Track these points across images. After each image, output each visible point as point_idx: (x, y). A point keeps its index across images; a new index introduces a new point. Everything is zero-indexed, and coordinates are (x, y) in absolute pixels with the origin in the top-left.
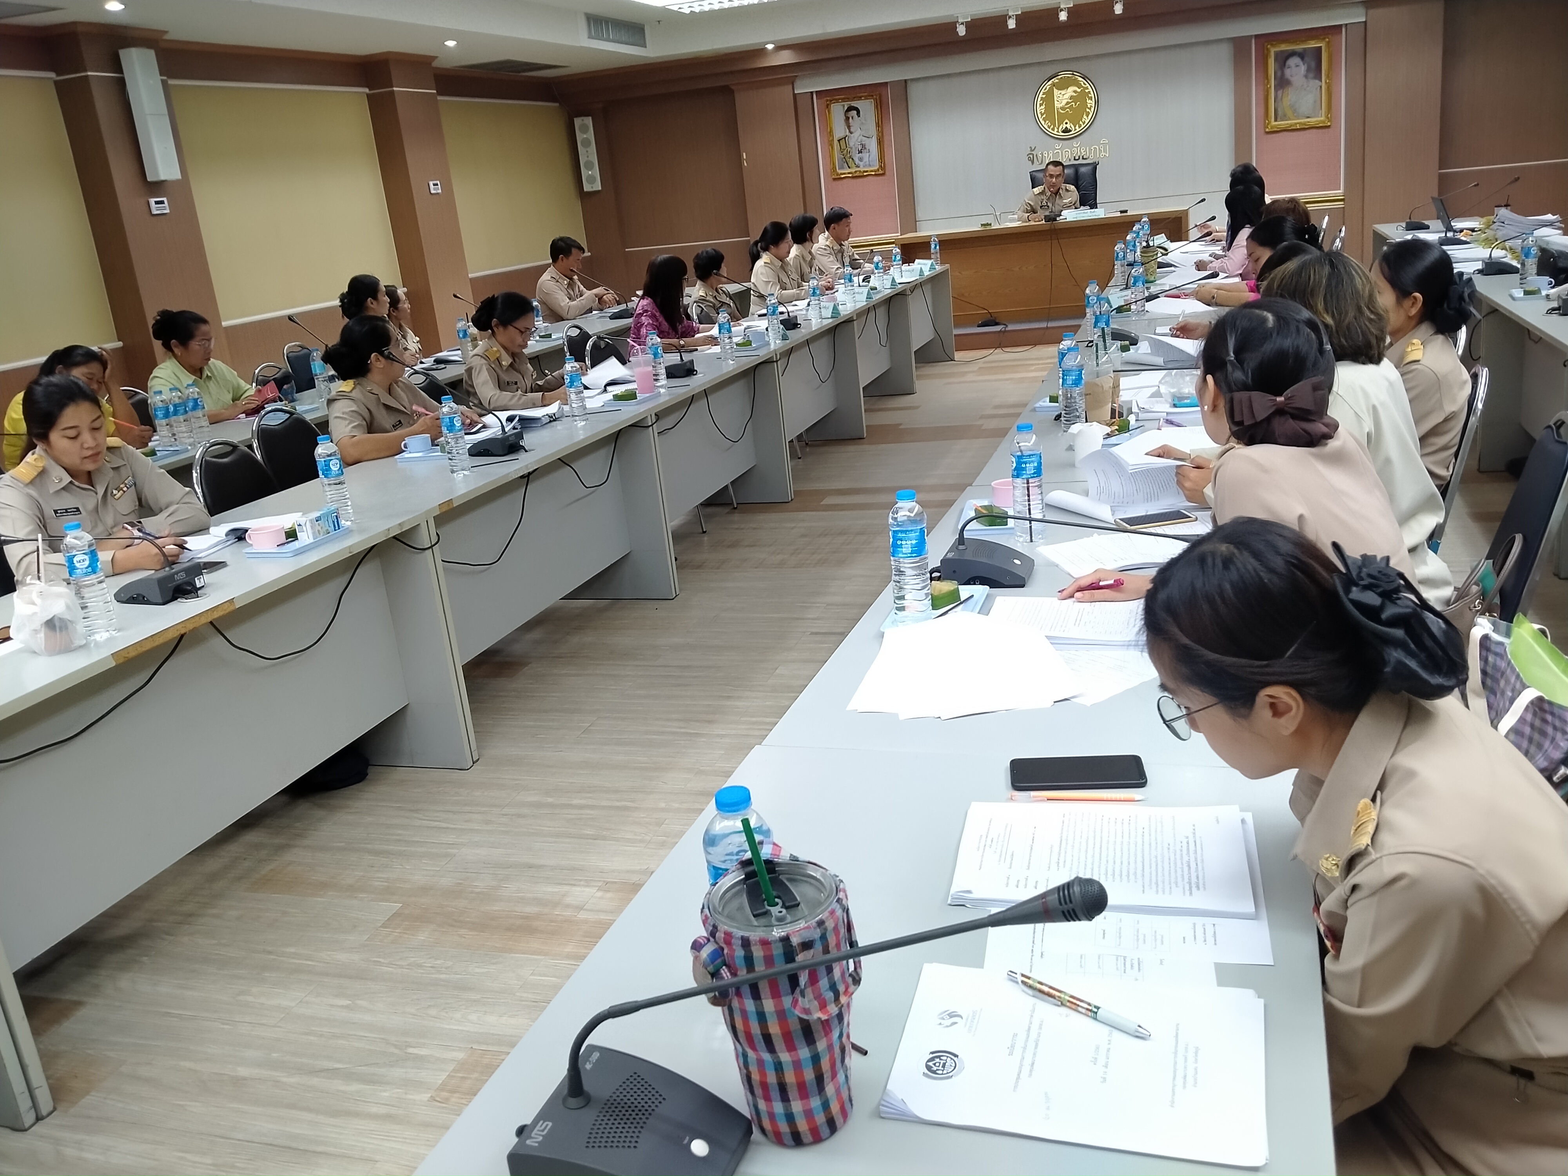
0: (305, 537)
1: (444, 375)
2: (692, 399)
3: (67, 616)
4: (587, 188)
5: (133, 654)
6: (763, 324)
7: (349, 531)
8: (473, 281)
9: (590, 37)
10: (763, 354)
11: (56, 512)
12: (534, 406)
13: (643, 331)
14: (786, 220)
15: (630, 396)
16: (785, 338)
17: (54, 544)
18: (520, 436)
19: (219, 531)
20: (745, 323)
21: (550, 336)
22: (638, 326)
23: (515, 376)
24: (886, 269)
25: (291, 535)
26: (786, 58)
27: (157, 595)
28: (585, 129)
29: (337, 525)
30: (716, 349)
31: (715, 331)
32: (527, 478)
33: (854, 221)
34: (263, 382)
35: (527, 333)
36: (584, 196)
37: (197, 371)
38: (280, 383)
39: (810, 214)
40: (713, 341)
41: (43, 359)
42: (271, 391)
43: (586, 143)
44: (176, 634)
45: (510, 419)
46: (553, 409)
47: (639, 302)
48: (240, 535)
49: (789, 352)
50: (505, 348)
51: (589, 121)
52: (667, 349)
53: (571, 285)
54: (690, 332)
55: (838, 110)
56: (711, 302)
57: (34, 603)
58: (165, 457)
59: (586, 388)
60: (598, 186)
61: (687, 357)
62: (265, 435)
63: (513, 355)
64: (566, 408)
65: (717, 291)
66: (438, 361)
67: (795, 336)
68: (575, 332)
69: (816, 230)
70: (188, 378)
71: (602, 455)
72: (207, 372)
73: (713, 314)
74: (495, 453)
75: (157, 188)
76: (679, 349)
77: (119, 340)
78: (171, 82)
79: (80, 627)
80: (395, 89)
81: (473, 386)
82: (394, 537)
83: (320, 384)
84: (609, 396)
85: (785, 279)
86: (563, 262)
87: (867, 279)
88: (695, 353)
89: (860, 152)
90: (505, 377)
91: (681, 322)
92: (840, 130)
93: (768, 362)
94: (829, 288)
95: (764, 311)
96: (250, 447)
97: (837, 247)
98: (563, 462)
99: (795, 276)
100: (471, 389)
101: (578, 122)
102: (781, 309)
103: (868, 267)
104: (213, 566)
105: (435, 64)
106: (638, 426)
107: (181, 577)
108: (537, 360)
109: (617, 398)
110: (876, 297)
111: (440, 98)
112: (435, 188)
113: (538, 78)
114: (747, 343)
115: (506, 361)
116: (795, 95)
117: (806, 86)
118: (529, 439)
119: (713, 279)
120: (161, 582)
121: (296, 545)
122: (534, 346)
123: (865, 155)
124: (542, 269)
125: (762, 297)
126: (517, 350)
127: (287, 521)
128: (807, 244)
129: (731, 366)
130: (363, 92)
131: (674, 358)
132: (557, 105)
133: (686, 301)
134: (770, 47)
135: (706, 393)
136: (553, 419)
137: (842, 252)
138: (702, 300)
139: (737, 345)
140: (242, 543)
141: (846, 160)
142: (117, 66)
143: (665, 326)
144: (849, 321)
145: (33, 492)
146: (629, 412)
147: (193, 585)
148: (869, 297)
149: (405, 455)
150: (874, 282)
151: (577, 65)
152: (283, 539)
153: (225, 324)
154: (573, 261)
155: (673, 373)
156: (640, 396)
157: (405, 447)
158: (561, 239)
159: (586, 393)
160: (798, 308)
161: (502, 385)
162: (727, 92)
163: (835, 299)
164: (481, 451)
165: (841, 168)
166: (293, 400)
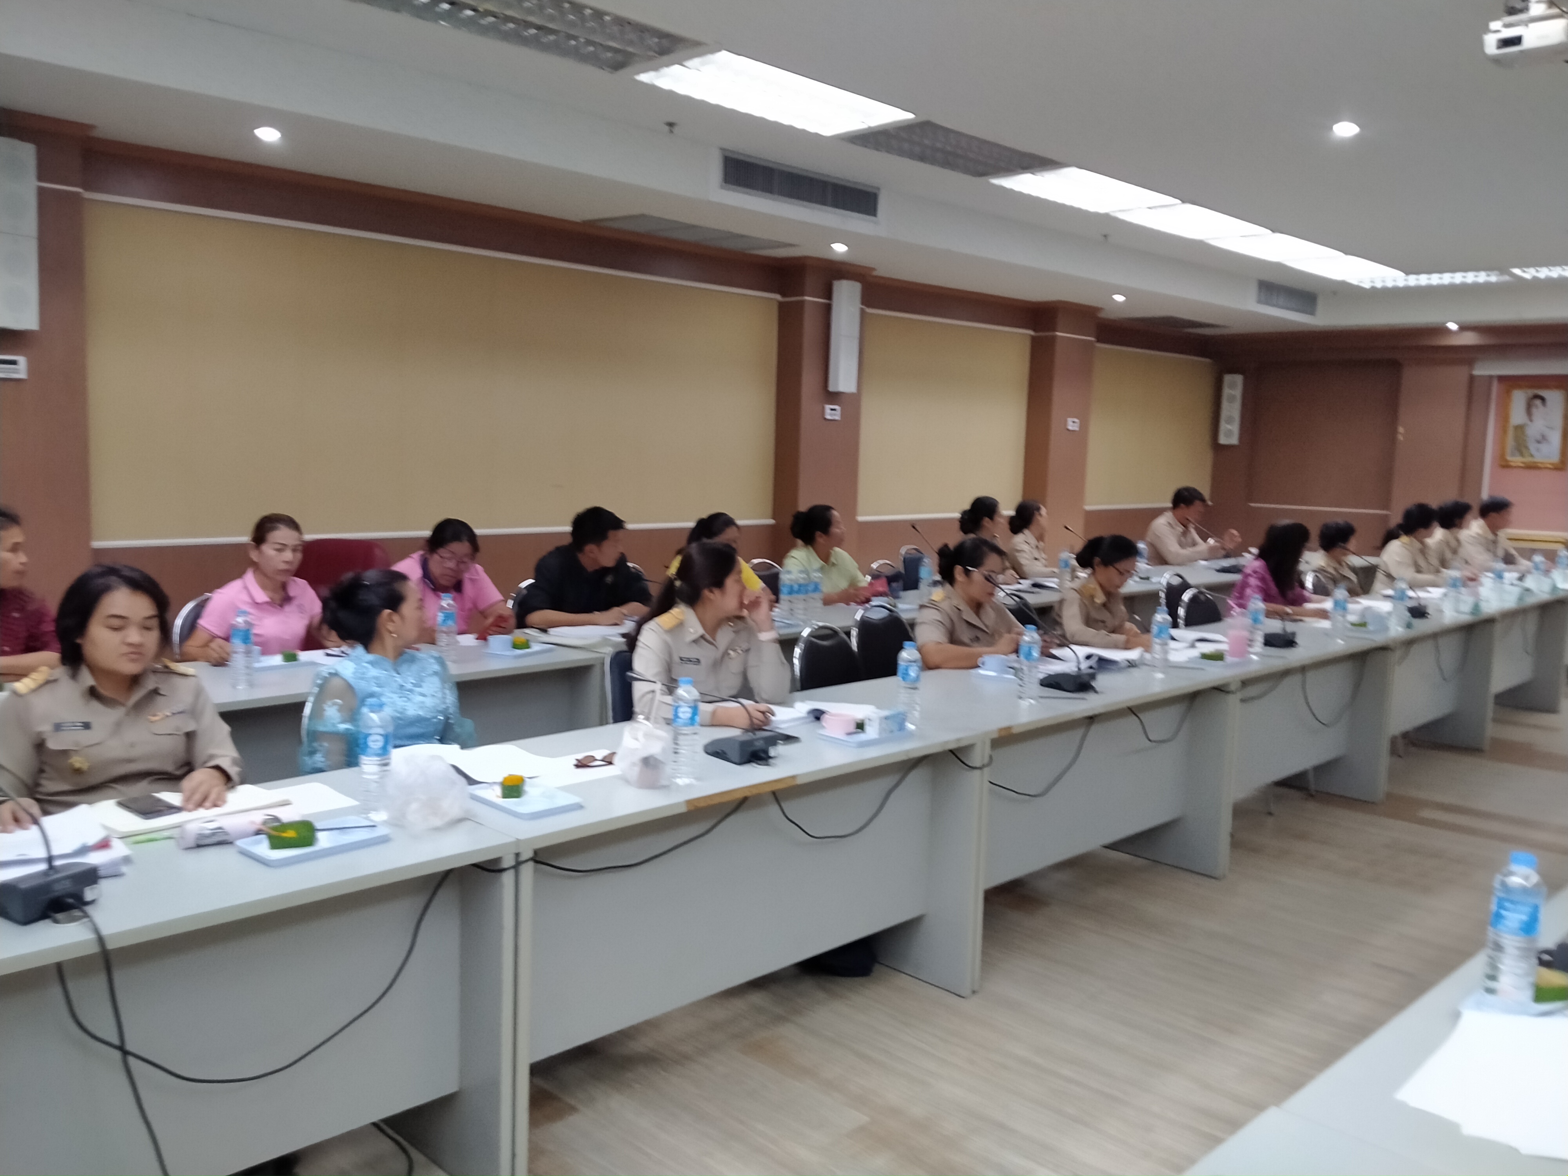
0: (871, 732)
1: (1035, 599)
2: (1286, 673)
3: (660, 758)
4: (1223, 440)
5: (702, 804)
6: (1385, 606)
7: (911, 735)
8: (1089, 514)
9: (1259, 302)
10: (1379, 639)
11: (681, 659)
12: (1116, 646)
13: (1248, 591)
14: (1434, 502)
15: (1217, 657)
16: (1409, 626)
17: (671, 687)
18: (1093, 676)
19: (802, 706)
20: (1364, 602)
21: (1148, 579)
22: (1244, 585)
23: (1105, 615)
24: (1547, 572)
25: (860, 726)
26: (1469, 339)
27: (735, 755)
28: (1232, 386)
29: (902, 727)
30: (1325, 624)
31: (1328, 604)
32: (1091, 720)
33: (1515, 513)
34: (876, 576)
35: (1125, 574)
36: (1218, 448)
37: (825, 557)
38: (891, 579)
39: (1467, 499)
40: (1323, 614)
41: (691, 524)
42: (881, 586)
43: (1232, 399)
44: (740, 796)
45: (1088, 657)
46: (1133, 654)
47: (1250, 560)
48: (817, 715)
49: (1409, 643)
50: (1101, 586)
51: (1238, 379)
52: (1269, 614)
53: (1185, 533)
54: (1299, 601)
55: (1519, 398)
56: (1330, 574)
57: (637, 739)
58: (781, 627)
59: (1173, 639)
60: (1234, 440)
61: (1290, 627)
62: (865, 626)
63: (1109, 594)
64: (1148, 656)
65: (1340, 564)
66: (1035, 585)
67: (1422, 626)
68: (1176, 581)
69: (1469, 516)
70: (817, 563)
71: (1173, 712)
72: (833, 559)
73: (1330, 586)
74: (1065, 687)
75: (834, 397)
76: (1283, 616)
77: (774, 518)
78: (870, 310)
79: (668, 769)
80: (1058, 334)
81: (1060, 617)
82: (951, 751)
83: (923, 585)
84: (1195, 653)
85: (1422, 563)
86: (1183, 510)
87: (1521, 579)
88: (1301, 624)
89: (1539, 442)
90: (1095, 614)
91: (1292, 588)
92: (1517, 415)
93: (1384, 649)
94: (1472, 580)
95: (1390, 592)
96: (848, 634)
97: (1491, 536)
98: (1132, 711)
99: (1435, 562)
100: (1057, 618)
101: (1228, 378)
102: (1411, 593)
103: (1524, 563)
104: (789, 739)
105: (1102, 315)
106: (1220, 690)
107: (759, 744)
108: (1131, 600)
109: (1205, 656)
110: (1531, 600)
111: (1099, 345)
112: (1073, 424)
113: (1199, 335)
114: (1362, 625)
115: (1100, 599)
116: (1472, 378)
117: (1484, 369)
118: (1102, 681)
119: (1337, 551)
120: (744, 744)
121: (862, 737)
122: (1132, 586)
123: (1544, 447)
124: (1157, 512)
125: (1390, 577)
126: (1112, 590)
127: (861, 711)
128: (1455, 530)
129: (1340, 645)
130: (1027, 334)
131: (1275, 626)
132: (1208, 360)
133: (1302, 567)
134: (1453, 326)
135: (1303, 669)
136: (1131, 664)
137: (1495, 542)
138: (1319, 571)
139: (1353, 624)
140: (817, 723)
141: (1521, 447)
142: (828, 294)
143: (1274, 590)
144: (1490, 621)
145: (668, 638)
146: (1214, 674)
147: (766, 752)
148: (1521, 599)
149: (981, 672)
150: (1530, 582)
151: (1238, 327)
152: (852, 728)
153: (860, 518)
154: (1193, 512)
155: (1271, 641)
156: (1229, 659)
157: (983, 664)
158: (1187, 489)
159: (1173, 644)
160: (1432, 595)
161: (1089, 622)
162: (1395, 366)
163: (1476, 595)
164: (1053, 683)
165: (1513, 455)
166: (896, 597)
